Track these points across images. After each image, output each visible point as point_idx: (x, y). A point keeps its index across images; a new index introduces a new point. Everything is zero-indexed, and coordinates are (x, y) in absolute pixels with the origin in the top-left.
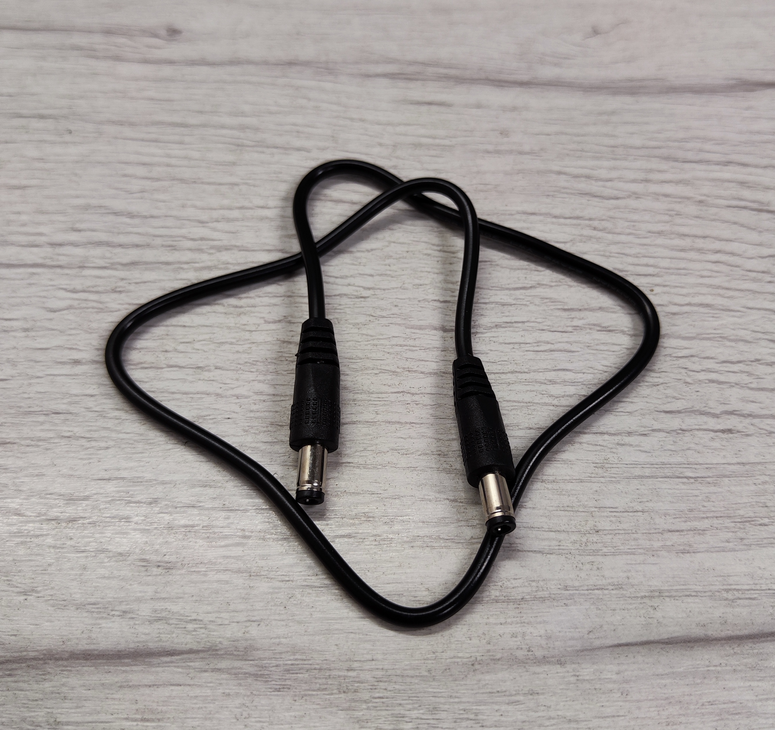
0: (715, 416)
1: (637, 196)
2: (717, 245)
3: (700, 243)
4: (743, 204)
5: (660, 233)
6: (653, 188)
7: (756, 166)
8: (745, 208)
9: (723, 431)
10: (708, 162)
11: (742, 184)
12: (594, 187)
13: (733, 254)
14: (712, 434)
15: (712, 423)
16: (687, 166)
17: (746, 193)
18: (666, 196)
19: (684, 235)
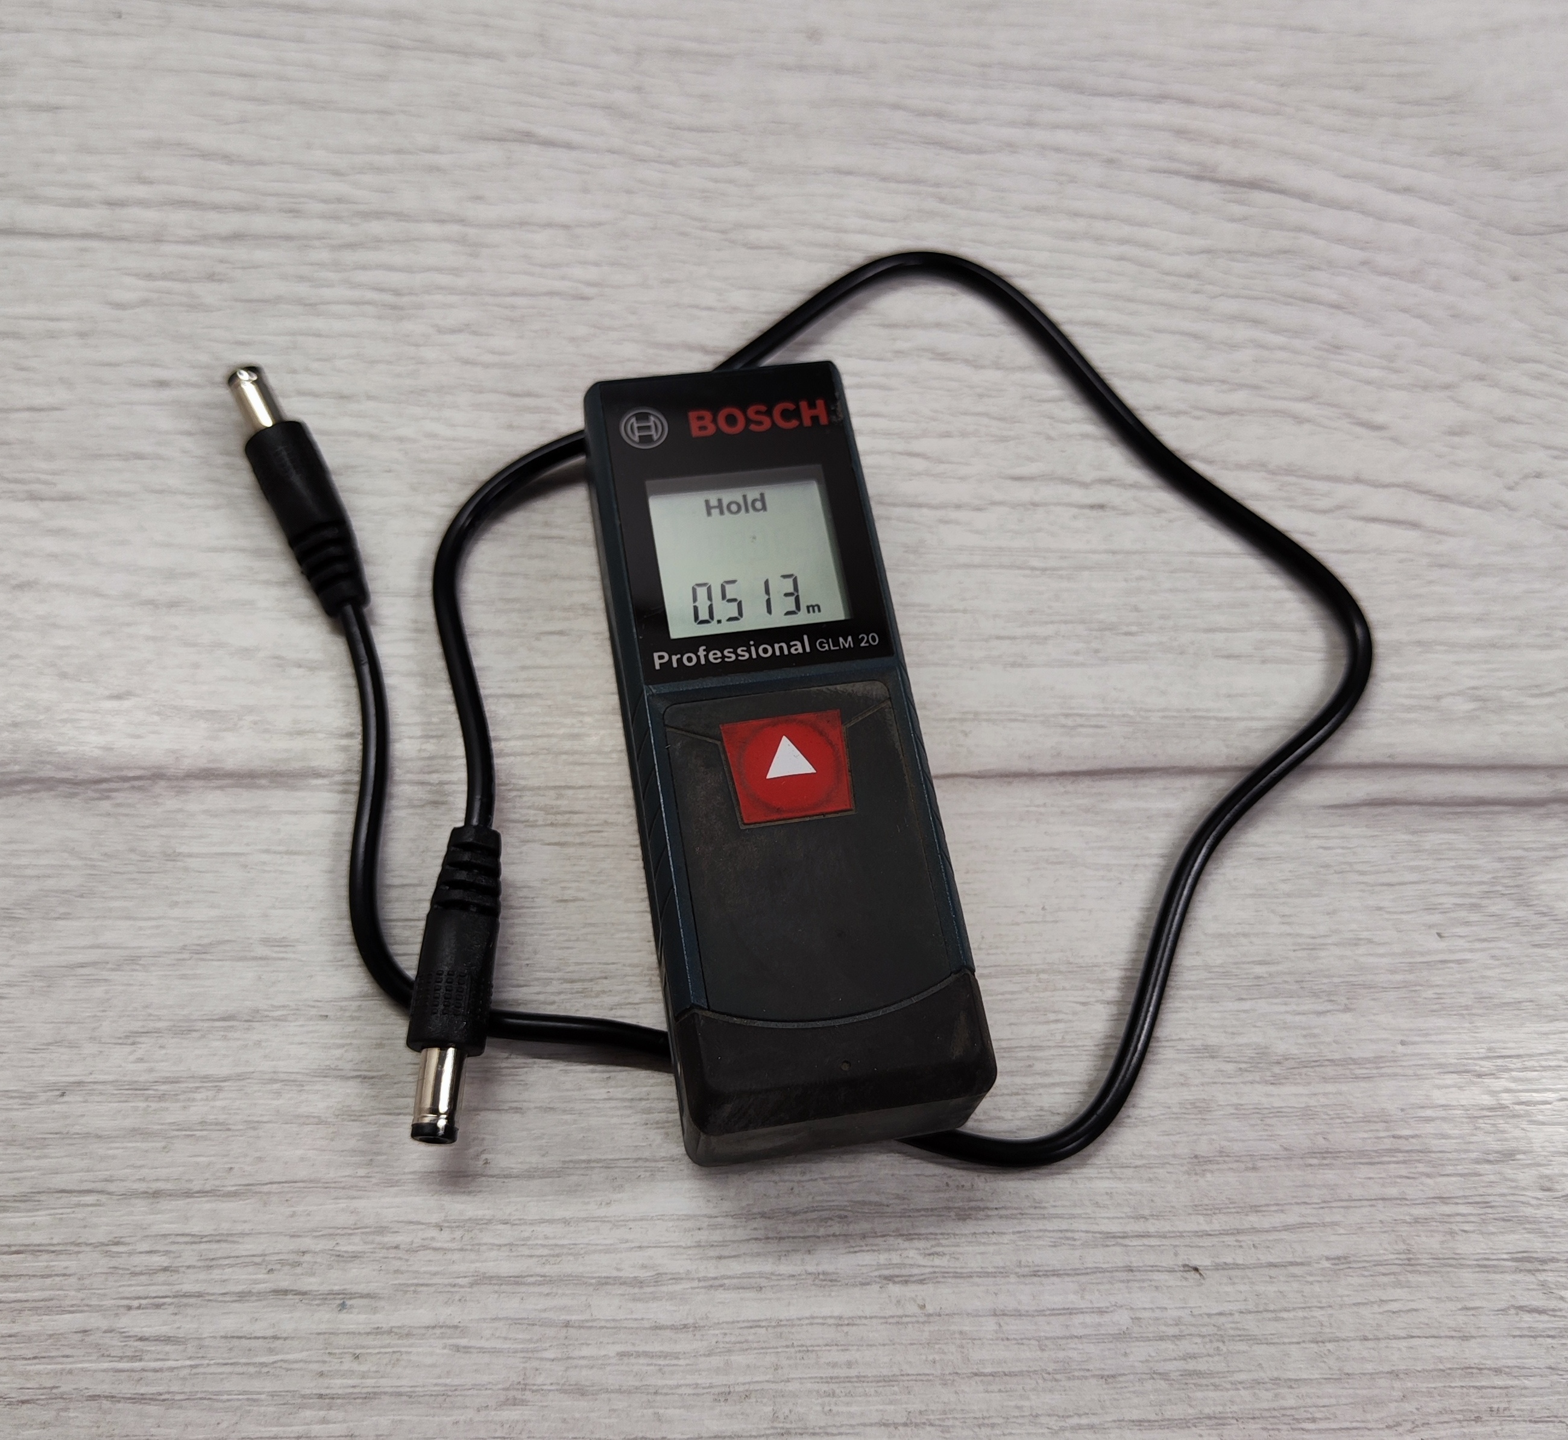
0: (1084, 485)
1: (1011, 147)
2: (1126, 230)
3: (1099, 227)
4: (1175, 166)
5: (1041, 210)
6: (1040, 136)
7: (1206, 105)
8: (1177, 173)
9: (1092, 507)
10: (1131, 95)
11: (1181, 133)
12: (949, 131)
13: (1146, 245)
14: (1075, 511)
15: (1078, 495)
16: (1097, 101)
17: (1185, 149)
18: (1058, 150)
19: (1076, 214)
